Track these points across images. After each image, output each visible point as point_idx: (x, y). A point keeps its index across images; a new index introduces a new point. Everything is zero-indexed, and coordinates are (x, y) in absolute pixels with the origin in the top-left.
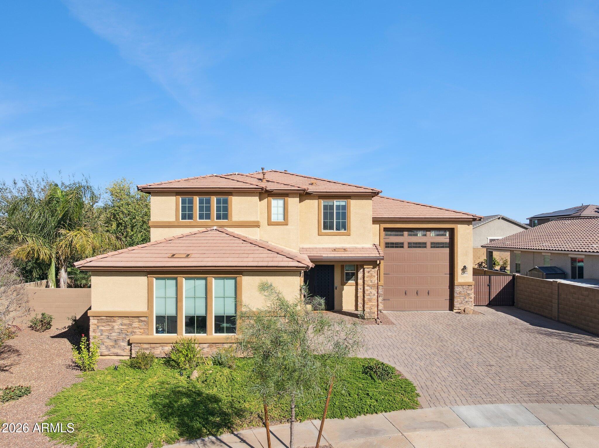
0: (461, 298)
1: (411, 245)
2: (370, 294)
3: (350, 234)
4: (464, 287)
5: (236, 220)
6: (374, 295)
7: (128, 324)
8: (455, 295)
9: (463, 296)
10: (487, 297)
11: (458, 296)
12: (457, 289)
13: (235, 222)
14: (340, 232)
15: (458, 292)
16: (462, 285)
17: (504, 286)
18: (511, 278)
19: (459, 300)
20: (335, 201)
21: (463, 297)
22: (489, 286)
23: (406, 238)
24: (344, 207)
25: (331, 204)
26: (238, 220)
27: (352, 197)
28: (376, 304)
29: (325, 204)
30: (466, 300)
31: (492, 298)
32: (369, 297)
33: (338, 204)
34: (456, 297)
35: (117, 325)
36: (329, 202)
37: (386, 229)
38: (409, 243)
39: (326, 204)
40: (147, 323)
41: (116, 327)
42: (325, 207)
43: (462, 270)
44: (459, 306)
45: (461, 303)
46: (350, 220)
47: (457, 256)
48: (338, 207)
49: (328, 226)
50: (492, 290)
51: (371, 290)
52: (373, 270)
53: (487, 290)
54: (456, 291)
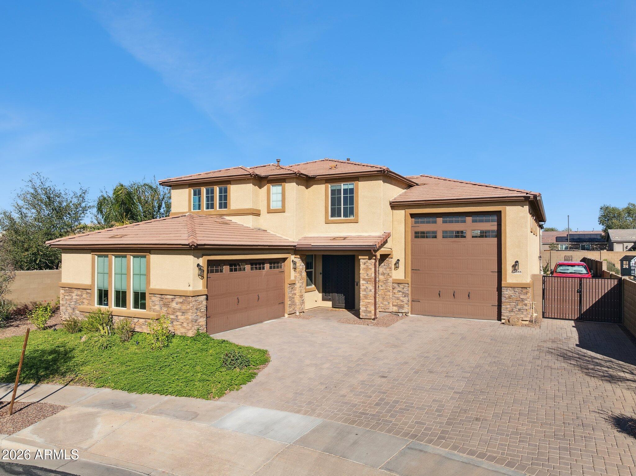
0: (511, 304)
1: (446, 235)
2: (366, 290)
3: (358, 220)
4: (516, 290)
5: (233, 209)
6: (371, 291)
7: (80, 295)
8: (503, 299)
9: (514, 301)
10: (577, 307)
11: (507, 301)
12: (506, 293)
13: (233, 210)
14: (347, 219)
15: (507, 296)
16: (513, 287)
17: (603, 294)
18: (616, 283)
19: (509, 306)
20: (342, 184)
21: (514, 304)
22: (580, 292)
23: (440, 225)
24: (352, 191)
25: (338, 188)
26: (235, 209)
27: (360, 179)
28: (373, 301)
29: (332, 189)
30: (519, 307)
31: (584, 309)
32: (365, 293)
33: (346, 187)
34: (505, 302)
35: (75, 295)
36: (336, 186)
37: (413, 216)
38: (443, 232)
39: (334, 188)
40: (92, 295)
41: (74, 297)
42: (333, 192)
43: (512, 267)
44: (507, 314)
45: (512, 311)
46: (358, 205)
47: (505, 248)
48: (345, 190)
49: (335, 212)
50: (584, 299)
51: (367, 285)
52: (369, 261)
53: (577, 298)
54: (504, 294)
